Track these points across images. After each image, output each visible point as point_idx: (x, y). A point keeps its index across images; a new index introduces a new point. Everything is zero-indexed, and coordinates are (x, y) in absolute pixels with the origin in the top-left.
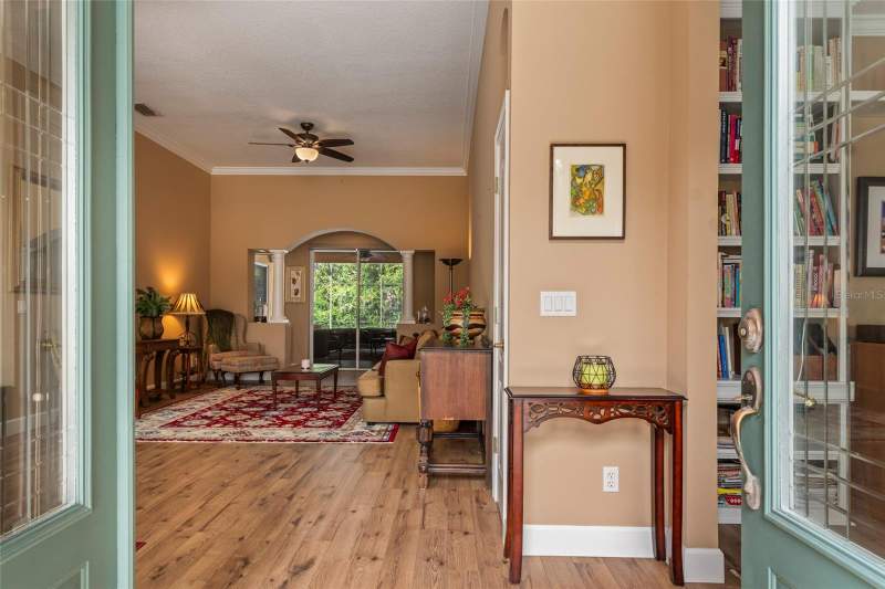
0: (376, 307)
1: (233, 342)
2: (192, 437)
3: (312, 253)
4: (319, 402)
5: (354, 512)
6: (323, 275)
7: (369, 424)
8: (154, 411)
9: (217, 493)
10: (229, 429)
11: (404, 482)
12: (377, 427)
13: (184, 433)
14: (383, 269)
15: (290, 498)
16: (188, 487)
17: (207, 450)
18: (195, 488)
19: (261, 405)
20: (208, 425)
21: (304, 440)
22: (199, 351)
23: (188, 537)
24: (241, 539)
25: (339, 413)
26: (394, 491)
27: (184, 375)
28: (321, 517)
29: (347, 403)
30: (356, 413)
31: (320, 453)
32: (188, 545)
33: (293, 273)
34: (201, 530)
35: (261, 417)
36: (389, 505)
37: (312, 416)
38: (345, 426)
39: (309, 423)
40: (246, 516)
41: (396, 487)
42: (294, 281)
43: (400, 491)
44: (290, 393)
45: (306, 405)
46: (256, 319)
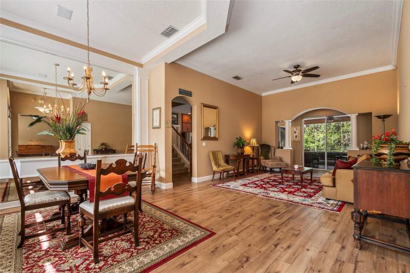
0: (339, 142)
1: (270, 156)
2: (248, 191)
3: (303, 120)
4: (302, 184)
5: (308, 250)
6: (313, 129)
7: (327, 199)
8: (240, 179)
9: (248, 219)
10: (262, 190)
11: (344, 239)
12: (331, 202)
13: (246, 189)
14: (343, 125)
15: (277, 230)
16: (239, 213)
17: (251, 198)
18: (241, 213)
19: (278, 182)
20: (255, 187)
21: (291, 201)
22: (257, 159)
23: (231, 236)
24: (250, 245)
25: (312, 191)
26: (336, 244)
27: (252, 167)
28: (289, 247)
29: (317, 186)
30: (321, 192)
31: (297, 210)
32: (230, 240)
33: (295, 129)
34: (236, 235)
35: (276, 187)
36: (330, 253)
37: (298, 190)
38: (313, 198)
39: (296, 193)
40: (255, 234)
41: (337, 241)
42: (295, 132)
43: (340, 246)
44: (291, 178)
45: (297, 184)
46: (279, 148)
